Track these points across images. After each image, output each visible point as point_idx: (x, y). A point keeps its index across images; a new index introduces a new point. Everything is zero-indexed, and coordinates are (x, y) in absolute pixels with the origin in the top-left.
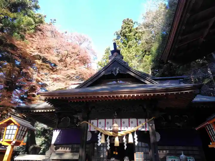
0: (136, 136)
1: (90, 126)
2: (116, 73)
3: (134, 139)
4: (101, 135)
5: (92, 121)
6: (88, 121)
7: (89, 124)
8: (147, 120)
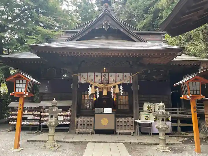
0: (121, 87)
1: (80, 78)
2: (106, 28)
3: (120, 90)
4: (91, 86)
5: (82, 74)
6: (78, 74)
7: (79, 77)
8: (131, 74)
